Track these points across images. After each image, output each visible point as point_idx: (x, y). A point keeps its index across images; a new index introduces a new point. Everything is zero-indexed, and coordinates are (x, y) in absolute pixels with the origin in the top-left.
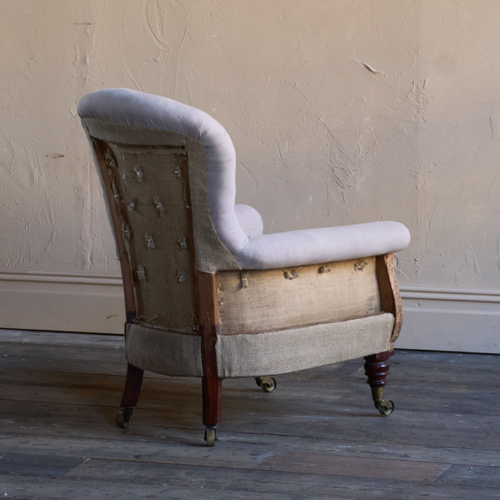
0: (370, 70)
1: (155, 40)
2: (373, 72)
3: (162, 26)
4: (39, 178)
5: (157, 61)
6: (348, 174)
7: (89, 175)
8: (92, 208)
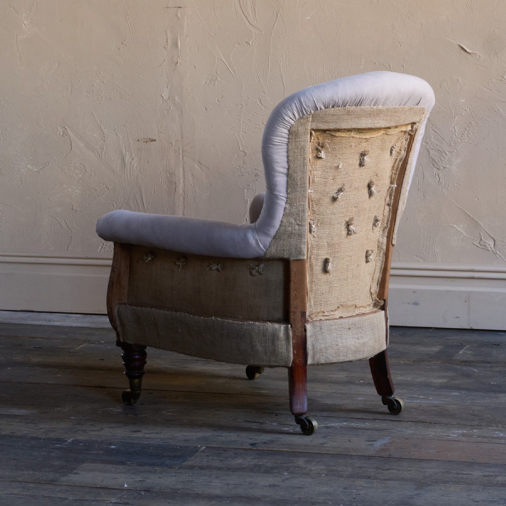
0: (466, 51)
1: (247, 23)
2: (468, 53)
3: (254, 9)
4: (131, 163)
5: (249, 44)
6: (444, 155)
7: (181, 159)
8: (184, 192)
